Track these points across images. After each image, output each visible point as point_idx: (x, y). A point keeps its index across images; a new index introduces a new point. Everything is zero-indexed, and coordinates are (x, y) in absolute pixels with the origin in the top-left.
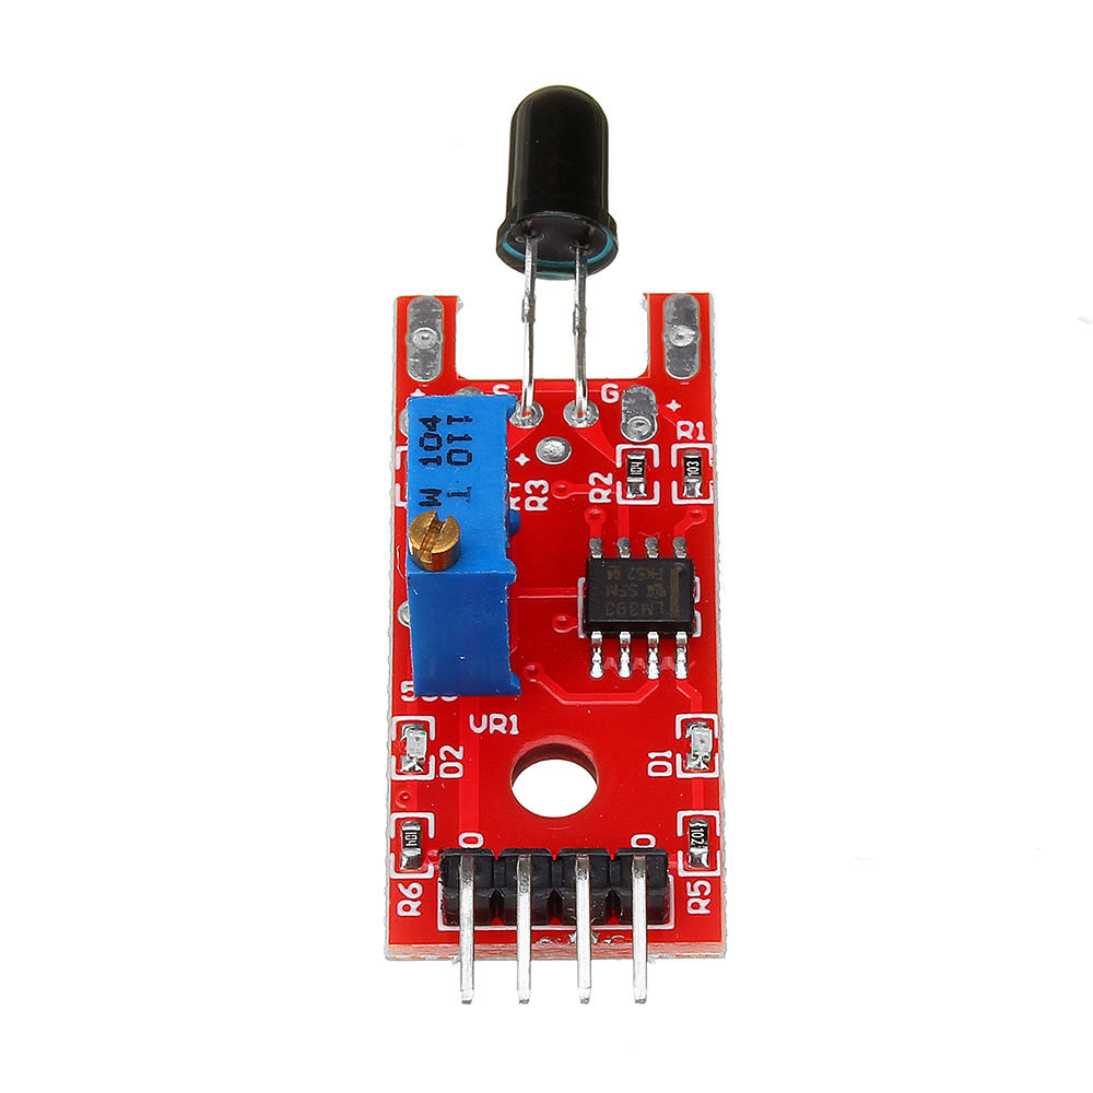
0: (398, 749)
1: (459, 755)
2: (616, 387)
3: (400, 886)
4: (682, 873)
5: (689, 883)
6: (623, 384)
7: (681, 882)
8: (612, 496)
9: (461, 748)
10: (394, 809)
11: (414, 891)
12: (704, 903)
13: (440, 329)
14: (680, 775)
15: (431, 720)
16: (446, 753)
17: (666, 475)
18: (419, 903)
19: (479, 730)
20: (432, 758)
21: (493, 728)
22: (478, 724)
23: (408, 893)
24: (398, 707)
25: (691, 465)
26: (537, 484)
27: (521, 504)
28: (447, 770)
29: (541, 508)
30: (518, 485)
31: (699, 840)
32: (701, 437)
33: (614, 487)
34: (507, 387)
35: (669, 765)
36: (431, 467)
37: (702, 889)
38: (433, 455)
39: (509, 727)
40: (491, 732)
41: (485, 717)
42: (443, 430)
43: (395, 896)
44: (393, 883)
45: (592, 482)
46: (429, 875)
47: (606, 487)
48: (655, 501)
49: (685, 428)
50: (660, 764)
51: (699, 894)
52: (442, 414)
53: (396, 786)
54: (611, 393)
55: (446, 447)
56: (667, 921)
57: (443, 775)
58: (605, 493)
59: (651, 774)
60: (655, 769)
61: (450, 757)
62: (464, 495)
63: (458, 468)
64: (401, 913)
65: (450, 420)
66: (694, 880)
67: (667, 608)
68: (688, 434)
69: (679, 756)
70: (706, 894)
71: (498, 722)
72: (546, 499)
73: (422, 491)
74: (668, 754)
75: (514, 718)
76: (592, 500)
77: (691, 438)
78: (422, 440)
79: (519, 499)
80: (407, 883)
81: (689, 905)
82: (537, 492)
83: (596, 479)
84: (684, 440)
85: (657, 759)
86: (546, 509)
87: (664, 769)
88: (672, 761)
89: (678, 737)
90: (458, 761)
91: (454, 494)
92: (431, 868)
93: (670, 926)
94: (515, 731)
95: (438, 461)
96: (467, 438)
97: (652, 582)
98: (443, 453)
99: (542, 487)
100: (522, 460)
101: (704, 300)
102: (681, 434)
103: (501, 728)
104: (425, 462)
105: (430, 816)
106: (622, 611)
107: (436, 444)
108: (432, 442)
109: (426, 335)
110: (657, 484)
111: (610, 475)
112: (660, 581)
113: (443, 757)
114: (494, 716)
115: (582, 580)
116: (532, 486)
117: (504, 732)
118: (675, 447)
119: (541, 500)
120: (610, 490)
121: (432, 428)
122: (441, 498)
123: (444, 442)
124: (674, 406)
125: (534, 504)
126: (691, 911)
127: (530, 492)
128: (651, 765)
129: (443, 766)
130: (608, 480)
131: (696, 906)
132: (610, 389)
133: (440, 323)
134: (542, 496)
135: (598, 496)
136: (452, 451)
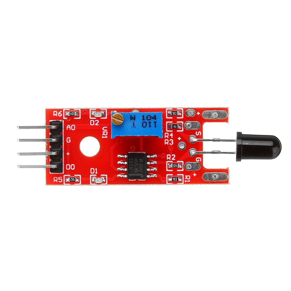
0: (98, 110)
1: (96, 124)
2: (200, 161)
3: (61, 111)
4: (64, 176)
5: (61, 177)
6: (201, 163)
7: (62, 175)
8: (169, 160)
9: (98, 125)
10: (82, 110)
11: (60, 115)
12: (56, 181)
13: (217, 118)
14: (91, 175)
15: (106, 118)
16: (97, 122)
17: (175, 173)
18: (57, 116)
19: (103, 129)
20: (95, 118)
22: (105, 129)
23: (59, 113)
24: (109, 110)
25: (176, 179)
27: (166, 138)
28: (92, 122)
29: (165, 143)
30: (172, 137)
31: (72, 180)
32: (185, 181)
33: (171, 160)
34: (200, 135)
35: (93, 173)
36: (142, 118)
37: (60, 180)
38: (145, 118)
39: (104, 136)
40: (103, 132)
41: (107, 130)
42: (152, 121)
43: (58, 110)
44: (62, 110)
45: (173, 155)
46: (64, 118)
47: (171, 158)
48: (167, 170)
49: (188, 177)
50: (94, 171)
51: (59, 180)
52: (157, 120)
53: (88, 110)
54: (199, 160)
55: (147, 121)
57: (91, 121)
58: (169, 158)
59: (91, 169)
60: (92, 170)
61: (95, 123)
62: (134, 126)
63: (141, 124)
64: (54, 112)
65: (155, 122)
66: (63, 179)
67: (131, 173)
68: (186, 178)
69: (96, 175)
71: (105, 133)
72: (168, 144)
73: (135, 116)
74: (96, 173)
75: (106, 137)
76: (168, 155)
77: (185, 179)
78: (149, 116)
79: (168, 138)
80: (62, 113)
81: (56, 177)
82: (170, 142)
83: (174, 156)
84: (185, 177)
85: (95, 170)
86: (165, 144)
87: (92, 172)
88: (95, 174)
89: (101, 175)
90: (95, 124)
91: (134, 124)
92: (66, 118)
93: (50, 173)
94: (103, 137)
95: (143, 119)
96: (150, 126)
97: (139, 169)
98: (146, 121)
99: (171, 143)
101: (227, 182)
102: (187, 176)
104: (143, 116)
105: (80, 118)
106: (130, 162)
107: (148, 119)
108: (149, 118)
109: (215, 114)
110: (172, 170)
111: (175, 159)
112: (139, 171)
113: (95, 121)
114: (107, 132)
115: (145, 153)
116: (172, 141)
117: (103, 135)
118: (183, 175)
119: (168, 143)
120: (170, 159)
121: (153, 118)
122: (133, 120)
123: (149, 121)
124: (195, 175)
125: (167, 141)
126: (54, 178)
127: (170, 140)
128: (94, 169)
129: (93, 121)
130: (173, 159)
131: (56, 179)
132: (200, 159)
133: (220, 118)
134: (169, 143)
135: (169, 157)
136: (146, 123)
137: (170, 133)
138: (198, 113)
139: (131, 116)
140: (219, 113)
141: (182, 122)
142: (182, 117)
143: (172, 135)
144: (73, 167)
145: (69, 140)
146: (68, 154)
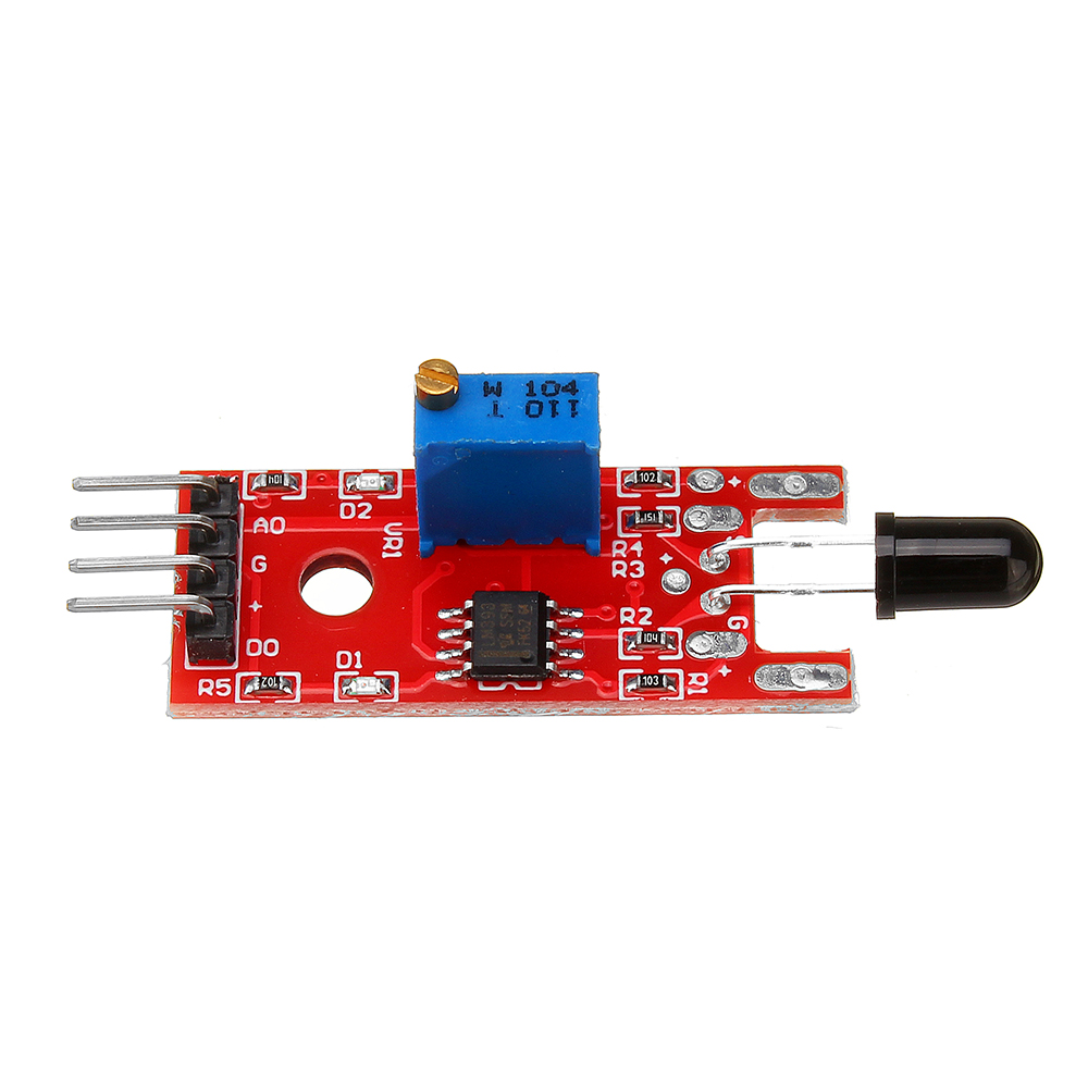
1: (362, 516)
2: (745, 627)
4: (239, 676)
5: (228, 680)
6: (750, 633)
7: (232, 674)
8: (627, 624)
9: (369, 517)
10: (311, 473)
12: (209, 691)
13: (804, 496)
14: (337, 675)
15: (398, 496)
16: (365, 507)
17: (651, 665)
19: (386, 529)
20: (360, 497)
21: (389, 540)
22: (391, 529)
24: (411, 473)
25: (654, 679)
26: (641, 569)
27: (619, 558)
28: (348, 509)
29: (615, 573)
30: (639, 555)
33: (636, 625)
35: (347, 666)
36: (525, 390)
37: (224, 690)
38: (537, 391)
39: (389, 551)
40: (385, 539)
41: (400, 534)
42: (564, 397)
44: (238, 473)
45: (641, 610)
46: (245, 497)
47: (636, 619)
48: (622, 657)
49: (700, 679)
50: (346, 660)
51: (218, 687)
52: (580, 396)
53: (333, 475)
54: (738, 624)
55: (545, 400)
56: (192, 664)
57: (343, 506)
58: (630, 619)
59: (339, 653)
61: (359, 511)
62: (495, 413)
63: (523, 408)
66: (232, 684)
68: (693, 681)
69: (357, 673)
70: (219, 693)
71: (395, 543)
72: (625, 576)
73: (499, 384)
74: (359, 666)
75: (399, 554)
76: (623, 610)
77: (690, 683)
78: (554, 382)
79: (625, 556)
80: (238, 482)
81: (207, 680)
82: (632, 569)
83: (645, 613)
84: (687, 679)
85: (354, 659)
86: (614, 576)
87: (344, 661)
88: (352, 668)
89: (376, 673)
90: (357, 514)
91: (496, 406)
92: (253, 498)
93: (188, 667)
94: (385, 555)
95: (531, 393)
96: (554, 413)
97: (515, 637)
98: (539, 397)
99: (638, 573)
100: (666, 558)
102: (694, 676)
103: (389, 546)
104: (530, 385)
105: (302, 497)
107: (548, 392)
108: (550, 389)
109: (797, 484)
110: (640, 658)
111: (650, 623)
113: (360, 505)
114: (401, 540)
116: (638, 566)
117: (384, 548)
118: (680, 672)
119: (623, 573)
120: (633, 623)
121: (565, 389)
122: (492, 397)
123: (550, 399)
124: (725, 671)
125: (619, 567)
126: (201, 682)
127: (632, 564)
128: (349, 654)
129: (352, 505)
130: (643, 621)
131: (206, 685)
132: (742, 623)
133: (812, 495)
134: (627, 573)
135: (628, 614)
136: (541, 404)
137: (631, 542)
138: (735, 482)
139: (486, 383)
140: (810, 480)
141: (677, 509)
142: (677, 494)
143: (638, 547)
144: (271, 648)
145: (260, 564)
146: (256, 606)
